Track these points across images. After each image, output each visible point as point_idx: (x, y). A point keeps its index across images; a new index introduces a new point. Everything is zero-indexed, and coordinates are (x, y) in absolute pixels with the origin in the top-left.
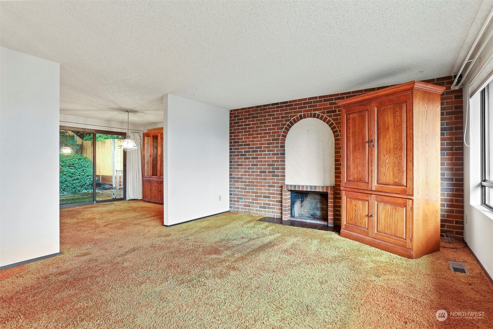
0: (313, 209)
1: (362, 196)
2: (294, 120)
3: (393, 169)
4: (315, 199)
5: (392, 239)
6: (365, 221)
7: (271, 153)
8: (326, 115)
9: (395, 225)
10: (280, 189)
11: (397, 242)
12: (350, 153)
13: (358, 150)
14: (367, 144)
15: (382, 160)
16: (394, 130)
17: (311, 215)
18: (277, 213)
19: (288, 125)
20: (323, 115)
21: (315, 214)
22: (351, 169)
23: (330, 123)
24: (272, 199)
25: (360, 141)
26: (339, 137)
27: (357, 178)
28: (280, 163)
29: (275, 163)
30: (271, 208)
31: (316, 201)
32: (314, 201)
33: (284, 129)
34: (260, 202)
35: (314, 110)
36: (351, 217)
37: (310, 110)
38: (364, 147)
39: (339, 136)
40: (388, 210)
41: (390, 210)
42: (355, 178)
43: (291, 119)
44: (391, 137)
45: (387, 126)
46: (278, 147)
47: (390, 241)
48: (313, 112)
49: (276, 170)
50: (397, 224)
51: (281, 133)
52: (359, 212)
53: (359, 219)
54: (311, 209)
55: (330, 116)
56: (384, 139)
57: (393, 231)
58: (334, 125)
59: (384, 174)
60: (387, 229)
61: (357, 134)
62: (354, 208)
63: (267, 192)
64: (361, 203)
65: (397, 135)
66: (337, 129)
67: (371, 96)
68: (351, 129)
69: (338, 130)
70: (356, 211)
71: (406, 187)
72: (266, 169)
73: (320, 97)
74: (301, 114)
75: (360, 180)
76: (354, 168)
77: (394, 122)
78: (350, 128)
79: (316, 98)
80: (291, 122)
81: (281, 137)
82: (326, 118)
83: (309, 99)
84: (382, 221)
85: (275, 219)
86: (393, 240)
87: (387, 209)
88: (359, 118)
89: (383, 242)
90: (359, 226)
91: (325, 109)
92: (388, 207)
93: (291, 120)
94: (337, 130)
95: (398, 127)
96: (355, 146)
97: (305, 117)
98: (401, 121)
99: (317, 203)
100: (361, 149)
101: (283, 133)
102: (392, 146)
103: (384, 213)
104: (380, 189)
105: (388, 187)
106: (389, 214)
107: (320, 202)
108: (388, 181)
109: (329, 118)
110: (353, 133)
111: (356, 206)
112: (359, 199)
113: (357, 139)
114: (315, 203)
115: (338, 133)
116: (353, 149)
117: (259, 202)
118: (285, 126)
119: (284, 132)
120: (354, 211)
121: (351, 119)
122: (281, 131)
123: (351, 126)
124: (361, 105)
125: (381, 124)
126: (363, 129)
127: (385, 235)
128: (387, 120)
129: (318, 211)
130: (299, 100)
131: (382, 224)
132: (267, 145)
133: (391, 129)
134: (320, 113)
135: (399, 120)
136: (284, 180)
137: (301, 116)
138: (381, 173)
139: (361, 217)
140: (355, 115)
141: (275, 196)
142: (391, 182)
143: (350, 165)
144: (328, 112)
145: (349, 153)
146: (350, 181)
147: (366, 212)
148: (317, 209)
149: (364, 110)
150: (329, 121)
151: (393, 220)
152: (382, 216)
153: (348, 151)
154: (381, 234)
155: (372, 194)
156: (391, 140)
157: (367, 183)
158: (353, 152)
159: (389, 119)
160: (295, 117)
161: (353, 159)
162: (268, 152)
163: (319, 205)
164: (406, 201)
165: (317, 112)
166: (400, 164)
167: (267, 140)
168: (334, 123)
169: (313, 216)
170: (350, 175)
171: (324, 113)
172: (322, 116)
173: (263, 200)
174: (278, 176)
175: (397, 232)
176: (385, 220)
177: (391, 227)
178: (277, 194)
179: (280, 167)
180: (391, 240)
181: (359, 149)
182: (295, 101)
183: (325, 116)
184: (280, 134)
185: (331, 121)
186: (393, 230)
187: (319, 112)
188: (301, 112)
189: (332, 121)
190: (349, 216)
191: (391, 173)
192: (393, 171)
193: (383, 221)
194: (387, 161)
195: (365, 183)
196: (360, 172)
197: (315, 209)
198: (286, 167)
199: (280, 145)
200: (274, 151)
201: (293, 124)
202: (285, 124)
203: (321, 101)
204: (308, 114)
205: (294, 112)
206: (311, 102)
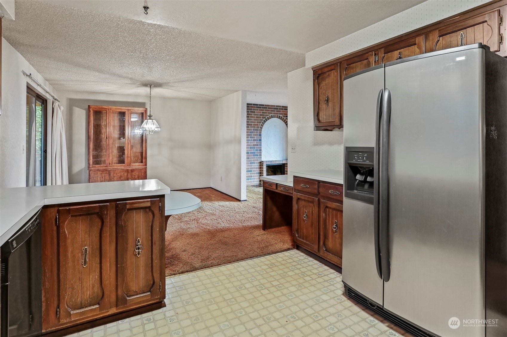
2: (268, 118)
7: (253, 139)
10: (259, 164)
19: (264, 121)
24: (253, 172)
28: (259, 146)
29: (256, 147)
30: (252, 179)
33: (261, 123)
37: (277, 114)
48: (279, 115)
49: (256, 152)
51: (259, 126)
63: (250, 167)
73: (282, 107)
79: (280, 106)
81: (259, 128)
83: (277, 106)
91: (284, 114)
93: (266, 118)
97: (274, 117)
119: (261, 125)
130: (271, 106)
136: (261, 158)
137: (272, 116)
144: (286, 116)
160: (268, 116)
165: (281, 116)
174: (257, 155)
178: (256, 168)
179: (259, 149)
182: (269, 105)
183: (285, 118)
188: (272, 113)
198: (262, 149)
199: (258, 134)
200: (254, 137)
201: (267, 120)
202: (262, 120)
203: (283, 109)
204: (276, 116)
205: (268, 113)
206: (277, 109)
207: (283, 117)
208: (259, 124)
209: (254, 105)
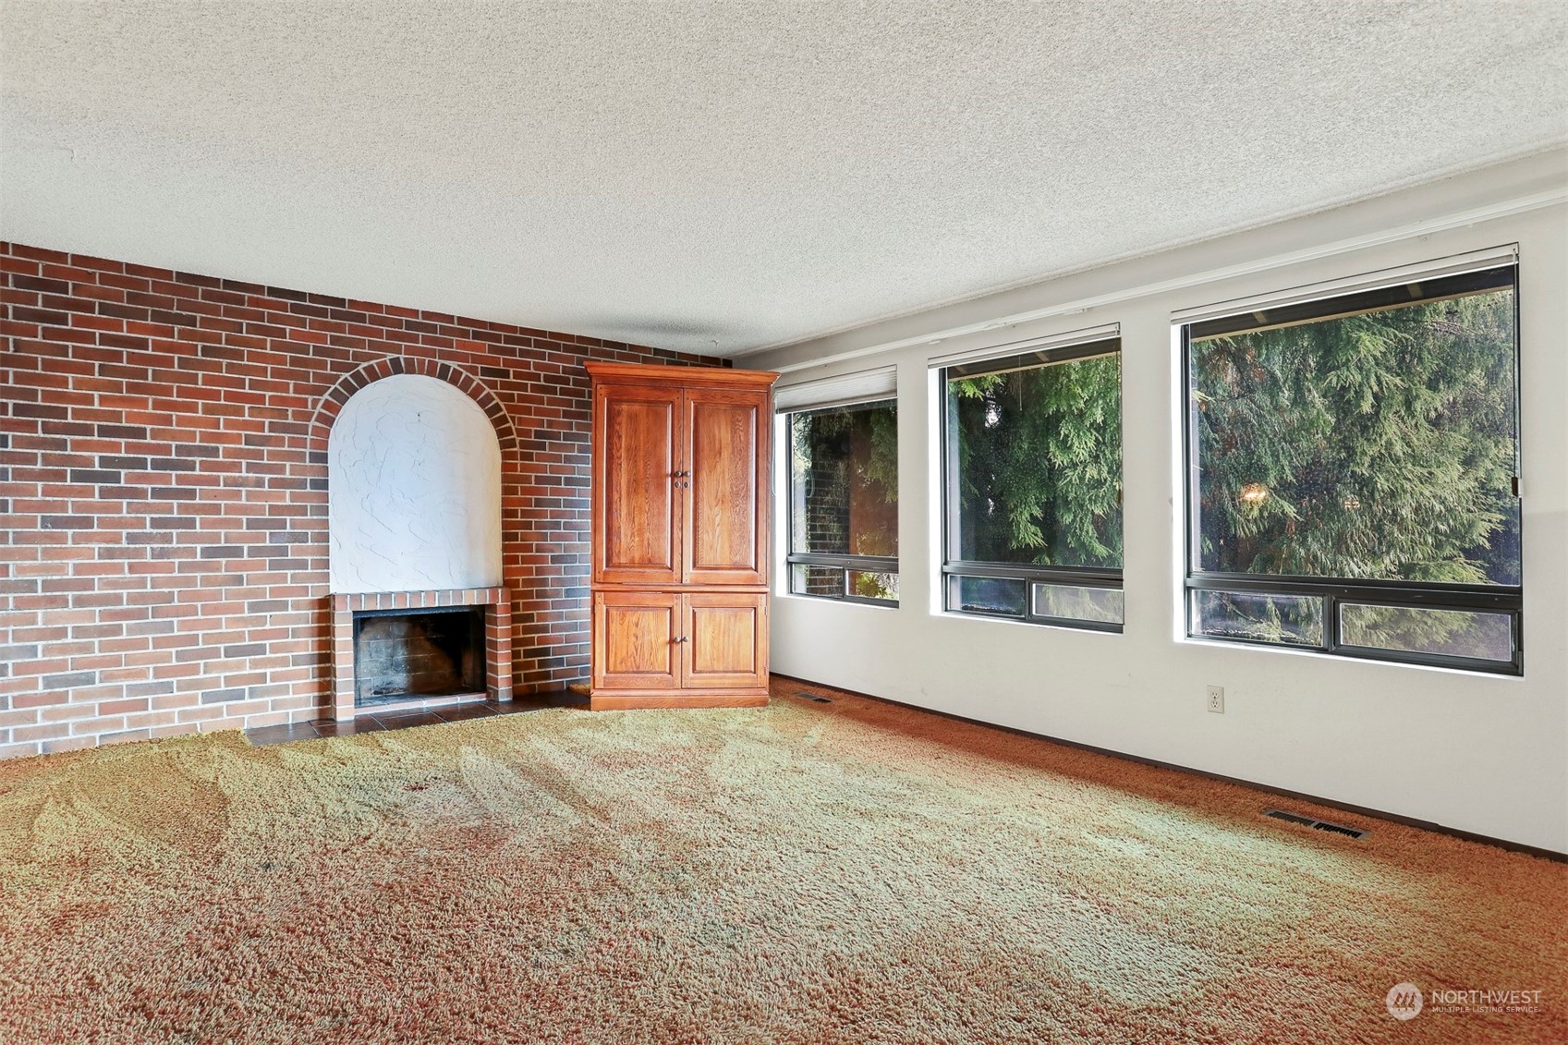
0: (383, 672)
1: (656, 599)
2: (370, 370)
3: (730, 536)
4: (389, 635)
5: (729, 678)
6: (664, 656)
7: (267, 477)
8: (481, 379)
9: (734, 650)
10: (310, 612)
11: (736, 681)
12: (620, 498)
13: (644, 491)
14: (670, 479)
15: (705, 515)
16: (732, 456)
17: (375, 693)
18: (295, 703)
19: (345, 384)
20: (471, 376)
21: (389, 686)
22: (622, 536)
23: (490, 405)
24: (273, 656)
25: (651, 471)
26: (515, 449)
27: (642, 558)
28: (309, 517)
29: (288, 518)
30: (267, 692)
31: (390, 642)
32: (382, 643)
33: (326, 396)
34: (208, 676)
35: (444, 355)
36: (624, 653)
37: (431, 353)
38: (661, 487)
39: (515, 446)
40: (721, 620)
41: (723, 621)
42: (634, 557)
43: (358, 365)
44: (726, 470)
45: (717, 446)
46: (301, 456)
47: (724, 684)
48: (440, 362)
49: (290, 545)
50: (739, 646)
51: (314, 407)
52: (646, 638)
53: (647, 656)
54: (376, 670)
55: (492, 385)
56: (711, 472)
57: (731, 663)
58: (502, 413)
59: (711, 547)
60: (718, 661)
61: (642, 453)
62: (633, 630)
63: (246, 630)
64: (651, 617)
65: (739, 469)
66: (511, 424)
67: (684, 375)
68: (624, 439)
69: (513, 428)
70: (637, 637)
71: (756, 570)
72: (243, 538)
73: (462, 320)
74: (397, 356)
75: (650, 561)
76: (633, 534)
77: (733, 441)
78: (620, 437)
79: (450, 318)
80: (357, 376)
81: (313, 423)
82: (479, 389)
83: (427, 315)
84: (705, 649)
85: (291, 728)
86: (731, 681)
87: (718, 619)
88: (647, 416)
89: (708, 692)
90: (648, 672)
91: (476, 359)
92: (721, 614)
93: (360, 368)
94: (510, 427)
95: (740, 453)
96: (635, 481)
97: (410, 370)
98: (748, 443)
99: (394, 647)
100: (652, 489)
101: (323, 407)
102: (728, 489)
103: (710, 629)
104: (702, 580)
105: (719, 574)
106: (722, 630)
107: (406, 644)
108: (719, 562)
109: (488, 390)
110: (628, 450)
111: (637, 625)
112: (647, 608)
113: (641, 465)
114: (387, 648)
115: (512, 437)
116: (628, 487)
117: (201, 676)
118: (333, 387)
119: (327, 405)
120: (634, 639)
121: (624, 414)
122: (315, 403)
123: (623, 429)
124: (655, 388)
125: (704, 441)
126: (657, 444)
127: (712, 675)
128: (717, 433)
129: (398, 672)
130: (391, 309)
131: (705, 653)
132: (246, 444)
133: (726, 454)
134: (462, 370)
135: (742, 438)
136: (326, 577)
137: (395, 362)
138: (703, 544)
139: (652, 648)
140: (636, 407)
141: (290, 640)
142: (726, 563)
143: (620, 527)
144: (485, 372)
145: (616, 497)
146: (620, 567)
147: (665, 635)
148: (394, 666)
149: (661, 402)
150: (489, 398)
151: (731, 639)
152: (705, 636)
153: (615, 493)
154: (702, 675)
155: (681, 593)
156: (727, 477)
157: (667, 568)
158: (628, 494)
159: (723, 433)
160: (373, 362)
161: (629, 513)
162: (251, 475)
163: (401, 655)
164: (756, 598)
165: (453, 365)
166: (743, 525)
167: (246, 425)
168: (503, 407)
169: (381, 693)
170: (619, 552)
171: (473, 370)
172: (468, 381)
173: (225, 667)
174: (303, 564)
175: (739, 662)
176: (712, 644)
177: (725, 655)
178: (295, 633)
179: (309, 532)
180: (727, 681)
181: (647, 491)
182: (378, 307)
183: (477, 380)
184: (310, 409)
185: (494, 399)
186: (730, 660)
187: (459, 365)
188: (397, 349)
189: (497, 400)
190: (616, 654)
191: (727, 545)
192: (731, 541)
193: (708, 647)
194: (718, 519)
195: (664, 568)
196: (649, 544)
197: (387, 669)
198: (333, 531)
199: (308, 451)
200: (281, 469)
201: (363, 383)
202: (333, 379)
203: (465, 334)
204: (421, 363)
205: (372, 345)
206: (433, 329)
207: (465, 373)
208: (310, 398)
209: (273, 291)
